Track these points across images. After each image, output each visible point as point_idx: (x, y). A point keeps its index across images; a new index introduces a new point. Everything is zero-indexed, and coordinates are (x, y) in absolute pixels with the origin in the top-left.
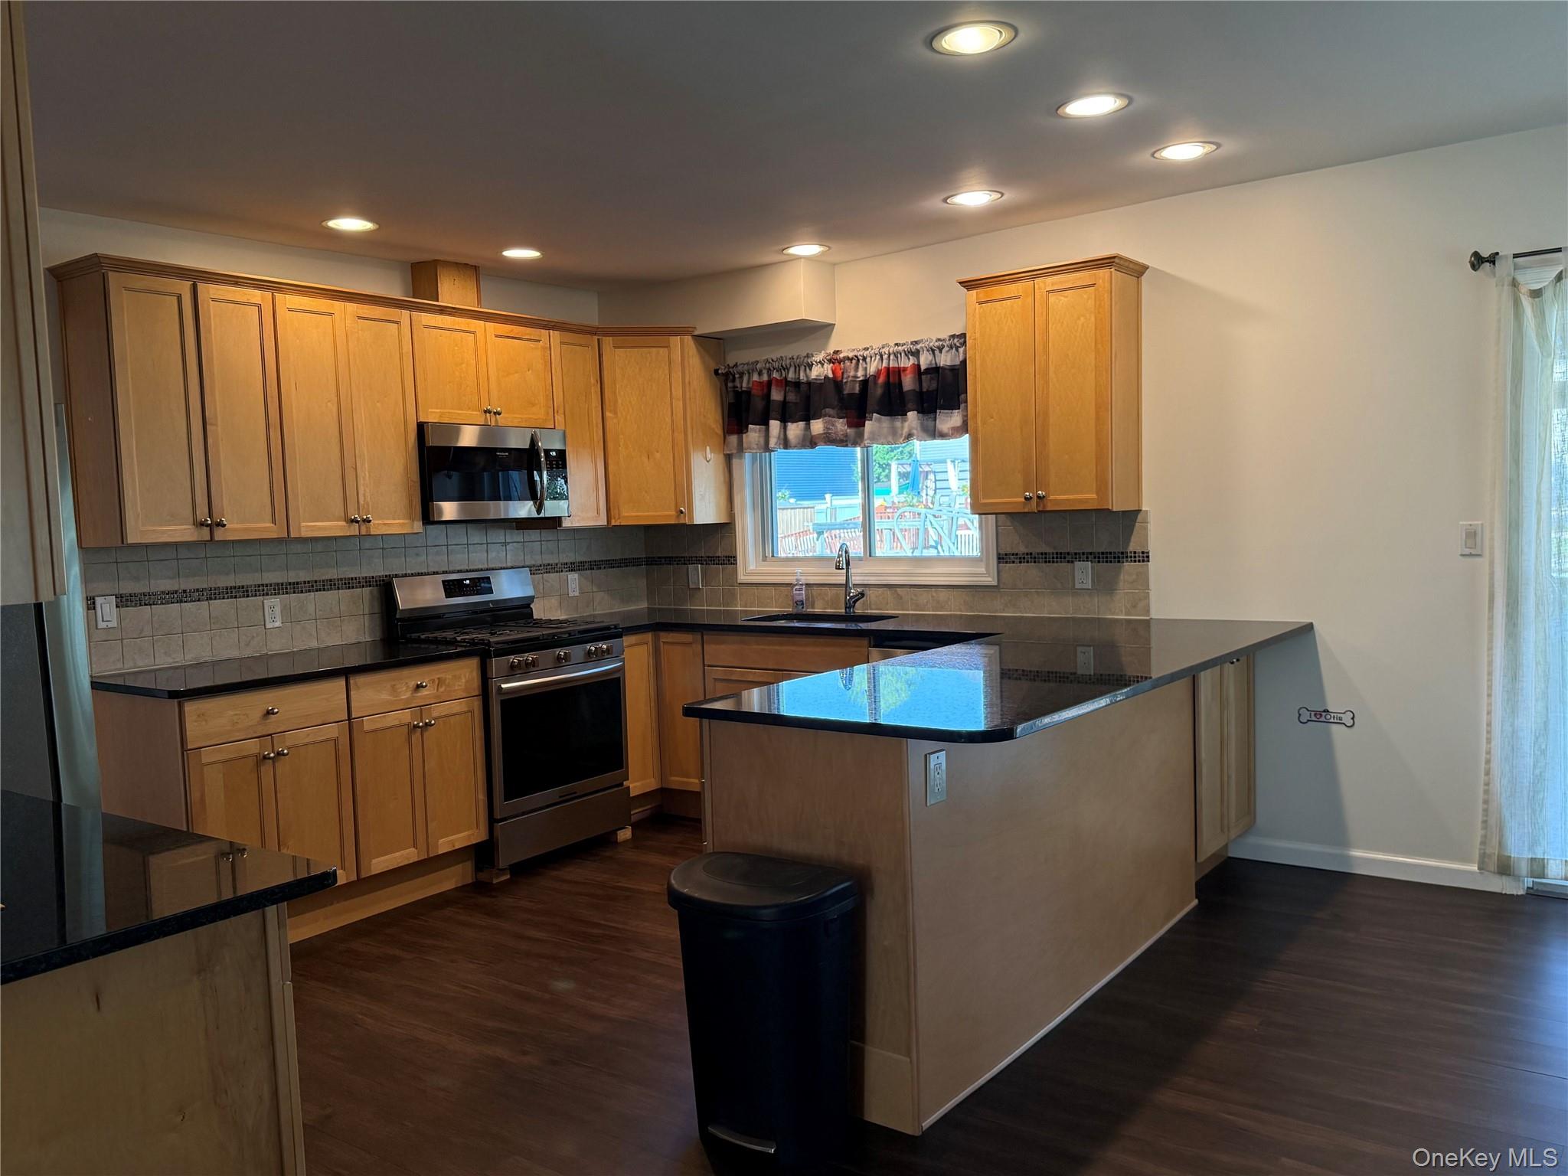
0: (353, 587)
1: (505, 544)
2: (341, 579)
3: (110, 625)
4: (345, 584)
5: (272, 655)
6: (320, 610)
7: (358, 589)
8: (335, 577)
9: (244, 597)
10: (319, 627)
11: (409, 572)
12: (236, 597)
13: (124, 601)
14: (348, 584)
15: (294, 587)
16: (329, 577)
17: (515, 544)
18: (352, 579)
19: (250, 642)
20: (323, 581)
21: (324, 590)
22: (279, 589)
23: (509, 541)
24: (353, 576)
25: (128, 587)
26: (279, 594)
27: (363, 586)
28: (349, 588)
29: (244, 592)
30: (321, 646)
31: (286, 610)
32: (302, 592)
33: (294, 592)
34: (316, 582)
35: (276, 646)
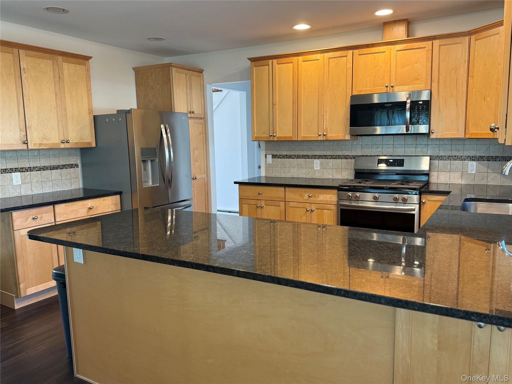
0: (347, 159)
1: (428, 145)
2: (343, 155)
3: (270, 163)
4: (344, 157)
5: (316, 179)
6: (334, 166)
7: (349, 160)
8: (341, 154)
9: (308, 158)
10: (333, 171)
11: (373, 154)
12: (305, 158)
13: (274, 156)
14: (346, 157)
15: (325, 157)
16: (338, 154)
17: (433, 145)
18: (347, 155)
19: (309, 173)
20: (336, 156)
21: (336, 159)
22: (320, 157)
23: (430, 144)
24: (348, 154)
25: (275, 153)
26: (319, 159)
27: (352, 159)
28: (346, 159)
29: (308, 157)
30: (333, 178)
31: (321, 164)
32: (328, 159)
33: (325, 159)
34: (333, 156)
35: (317, 176)
